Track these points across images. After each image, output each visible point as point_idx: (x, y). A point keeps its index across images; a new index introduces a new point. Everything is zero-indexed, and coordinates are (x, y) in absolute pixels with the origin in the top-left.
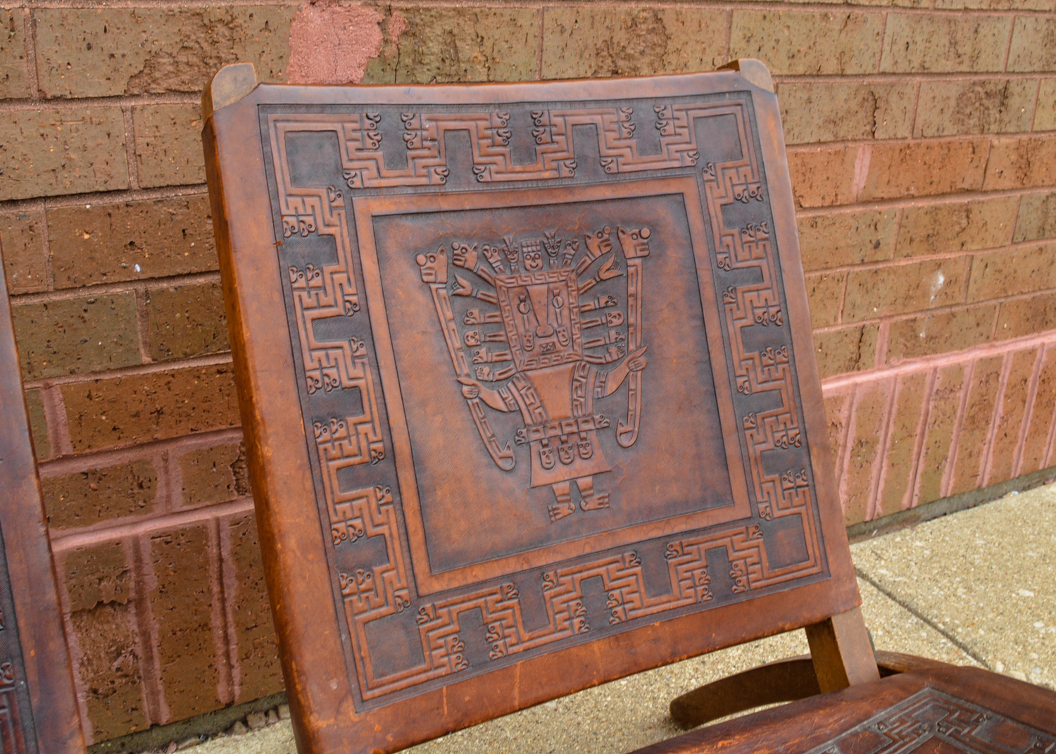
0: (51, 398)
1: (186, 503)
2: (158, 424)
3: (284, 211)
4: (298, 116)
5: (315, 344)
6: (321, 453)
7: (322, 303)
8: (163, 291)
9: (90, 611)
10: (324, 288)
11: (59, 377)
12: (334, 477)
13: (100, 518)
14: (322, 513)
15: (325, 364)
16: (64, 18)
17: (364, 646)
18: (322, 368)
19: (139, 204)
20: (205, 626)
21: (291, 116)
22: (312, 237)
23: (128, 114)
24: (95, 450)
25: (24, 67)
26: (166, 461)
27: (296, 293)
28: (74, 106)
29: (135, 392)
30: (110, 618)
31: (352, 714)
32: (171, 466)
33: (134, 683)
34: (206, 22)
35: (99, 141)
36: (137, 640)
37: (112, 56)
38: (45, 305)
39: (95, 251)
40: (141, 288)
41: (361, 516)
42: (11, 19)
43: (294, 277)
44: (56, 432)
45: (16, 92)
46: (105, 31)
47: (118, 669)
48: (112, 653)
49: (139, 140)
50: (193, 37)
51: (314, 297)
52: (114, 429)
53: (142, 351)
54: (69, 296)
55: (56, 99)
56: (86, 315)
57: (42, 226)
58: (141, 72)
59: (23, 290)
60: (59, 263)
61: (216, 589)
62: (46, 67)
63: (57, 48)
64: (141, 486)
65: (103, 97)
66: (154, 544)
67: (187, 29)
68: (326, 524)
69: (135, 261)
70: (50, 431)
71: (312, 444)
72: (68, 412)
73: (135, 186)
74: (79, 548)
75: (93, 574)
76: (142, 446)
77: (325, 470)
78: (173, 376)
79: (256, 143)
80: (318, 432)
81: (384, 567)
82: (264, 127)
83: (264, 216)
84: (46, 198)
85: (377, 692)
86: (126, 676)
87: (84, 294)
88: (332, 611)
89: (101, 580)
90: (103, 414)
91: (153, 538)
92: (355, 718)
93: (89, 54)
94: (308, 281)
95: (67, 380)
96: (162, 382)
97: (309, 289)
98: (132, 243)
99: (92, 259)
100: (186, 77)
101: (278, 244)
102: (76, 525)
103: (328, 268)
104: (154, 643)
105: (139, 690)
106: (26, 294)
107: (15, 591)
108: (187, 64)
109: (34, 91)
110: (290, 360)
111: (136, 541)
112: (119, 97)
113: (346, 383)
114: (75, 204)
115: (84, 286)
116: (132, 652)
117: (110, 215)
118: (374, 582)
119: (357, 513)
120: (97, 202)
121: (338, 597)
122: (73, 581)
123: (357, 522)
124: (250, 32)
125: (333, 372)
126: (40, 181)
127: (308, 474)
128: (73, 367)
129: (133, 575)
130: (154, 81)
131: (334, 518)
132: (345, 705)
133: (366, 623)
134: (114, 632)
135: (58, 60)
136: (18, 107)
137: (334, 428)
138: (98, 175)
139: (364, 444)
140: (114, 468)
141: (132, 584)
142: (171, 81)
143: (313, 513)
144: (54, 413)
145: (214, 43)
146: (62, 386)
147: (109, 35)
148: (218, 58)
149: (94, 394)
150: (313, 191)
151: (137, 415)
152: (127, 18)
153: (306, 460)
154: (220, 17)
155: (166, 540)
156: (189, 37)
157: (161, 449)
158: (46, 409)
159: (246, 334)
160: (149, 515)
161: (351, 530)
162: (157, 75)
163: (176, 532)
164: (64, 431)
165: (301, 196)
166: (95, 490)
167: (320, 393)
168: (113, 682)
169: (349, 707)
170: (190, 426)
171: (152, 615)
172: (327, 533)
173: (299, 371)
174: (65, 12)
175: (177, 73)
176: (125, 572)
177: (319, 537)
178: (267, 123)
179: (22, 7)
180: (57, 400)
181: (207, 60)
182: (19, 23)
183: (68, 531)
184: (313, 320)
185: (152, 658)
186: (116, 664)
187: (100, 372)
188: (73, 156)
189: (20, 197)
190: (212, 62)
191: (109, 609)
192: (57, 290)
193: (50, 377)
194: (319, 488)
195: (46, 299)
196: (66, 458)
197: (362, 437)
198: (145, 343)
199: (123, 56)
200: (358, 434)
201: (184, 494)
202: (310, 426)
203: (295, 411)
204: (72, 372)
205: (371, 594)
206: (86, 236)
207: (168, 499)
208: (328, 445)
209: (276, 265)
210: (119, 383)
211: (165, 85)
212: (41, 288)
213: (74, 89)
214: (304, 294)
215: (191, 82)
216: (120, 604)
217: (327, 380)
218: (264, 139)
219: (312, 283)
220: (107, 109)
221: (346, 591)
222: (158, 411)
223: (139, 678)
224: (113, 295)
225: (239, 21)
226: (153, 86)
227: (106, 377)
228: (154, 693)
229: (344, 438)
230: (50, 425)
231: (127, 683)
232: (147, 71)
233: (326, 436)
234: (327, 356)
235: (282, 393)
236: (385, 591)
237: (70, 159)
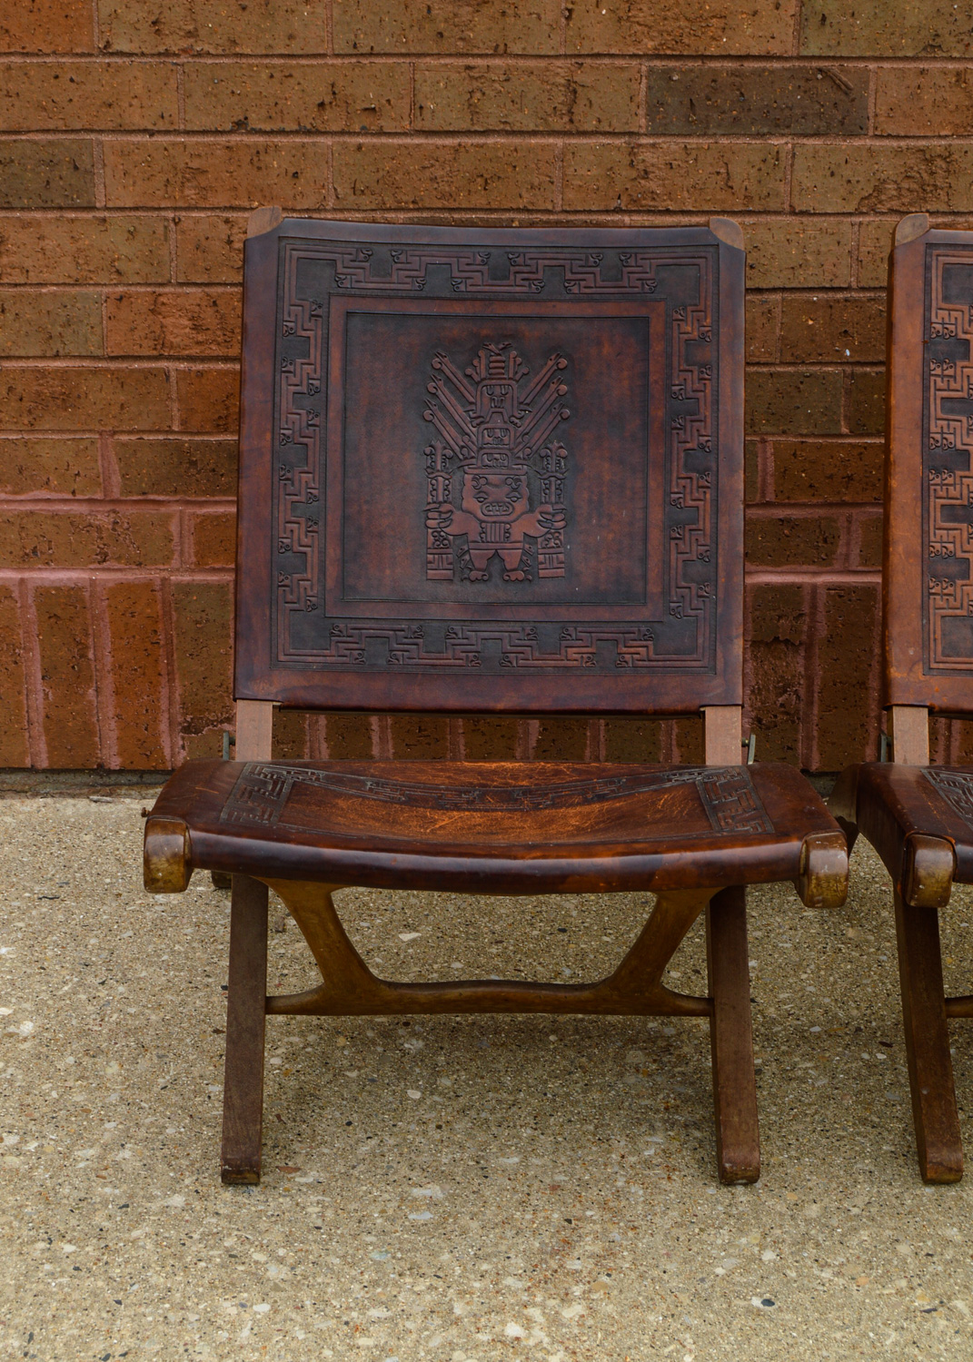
0: (765, 452)
1: (864, 564)
2: (847, 488)
3: (934, 319)
4: (956, 253)
5: (940, 415)
6: (932, 492)
7: (951, 388)
8: (866, 374)
9: (767, 644)
10: (954, 377)
11: (773, 434)
12: (938, 510)
13: (788, 562)
14: (924, 533)
15: (945, 430)
16: (817, 152)
17: (939, 633)
18: (942, 433)
19: (856, 301)
20: (863, 684)
21: (951, 252)
22: (952, 340)
23: (856, 228)
24: (793, 501)
25: (782, 188)
26: (850, 522)
27: (932, 378)
28: (815, 219)
29: (832, 457)
30: (782, 656)
31: (920, 674)
32: (853, 528)
33: (793, 722)
34: (928, 156)
35: (831, 247)
36: (802, 682)
37: (849, 181)
38: (771, 374)
39: (816, 334)
40: (848, 369)
41: (954, 543)
42: (778, 152)
43: (933, 366)
44: (764, 480)
45: (773, 206)
46: (846, 162)
47: (782, 705)
48: (779, 688)
49: (862, 249)
50: (916, 169)
51: (946, 383)
52: (811, 486)
53: (842, 423)
54: (791, 369)
55: (803, 213)
56: (801, 386)
57: (778, 311)
58: (870, 195)
59: (757, 360)
60: (786, 342)
61: (877, 651)
62: (798, 188)
63: (808, 174)
64: (825, 541)
65: (838, 214)
66: (829, 595)
67: (911, 162)
68: (926, 539)
69: (846, 346)
70: (760, 479)
71: (926, 484)
72: (776, 465)
73: (854, 285)
74: (767, 584)
75: (774, 610)
76: (831, 505)
77: (932, 504)
78: (865, 448)
79: (921, 270)
80: (931, 477)
81: (965, 582)
82: (928, 259)
83: (918, 322)
84: (784, 290)
85: (941, 666)
86: (787, 713)
87: (802, 369)
88: (919, 601)
89: (780, 617)
90: (803, 472)
91: (829, 589)
92: (922, 678)
93: (832, 180)
94: (943, 370)
95: (779, 438)
96: (855, 452)
97: (942, 376)
98: (846, 332)
99: (813, 341)
100: (906, 200)
101: (925, 342)
102: (767, 565)
103: (960, 364)
104: (816, 689)
105: (797, 731)
106: (758, 364)
107: (719, 540)
108: (908, 190)
109: (786, 207)
110: (920, 424)
111: (814, 587)
112: (850, 214)
113: (959, 446)
114: (805, 296)
115: (803, 362)
116: (796, 692)
117: (831, 307)
118: (955, 591)
119: (951, 540)
120: (822, 295)
121: (926, 594)
122: (757, 613)
123: (950, 546)
124: (963, 166)
125: (951, 438)
126: (781, 275)
127: (919, 504)
128: (785, 428)
129: (808, 619)
130: (880, 202)
131: (932, 538)
132: (916, 667)
133: (943, 617)
134: (784, 669)
135: (807, 183)
136: (773, 218)
137: (945, 476)
138: (826, 274)
139: (965, 492)
140: (805, 520)
141: (805, 628)
142: (893, 203)
143: (918, 532)
144: (765, 464)
145: (932, 173)
146: (775, 442)
147: (849, 165)
148: (935, 186)
149: (798, 453)
150: (958, 307)
151: (831, 477)
152: (864, 153)
153: (919, 494)
154: (939, 152)
155: (839, 592)
156: (912, 168)
157: (846, 511)
158: (759, 459)
159: (893, 402)
160: (828, 568)
161: (944, 550)
162: (883, 197)
163: (849, 588)
164: (770, 480)
165: (949, 310)
166: (787, 536)
167: (937, 450)
168: (775, 716)
169: (919, 668)
170: (874, 495)
171: (818, 662)
172: (925, 547)
173: (925, 432)
174: (817, 147)
175: (899, 196)
176: (801, 615)
177: (920, 549)
178: (931, 256)
179: (786, 143)
180: (769, 454)
181: (926, 187)
182: (782, 155)
183: (760, 568)
184: (942, 398)
185: (812, 703)
186: (781, 700)
187: (806, 436)
188: (809, 258)
189: (765, 286)
190: (928, 189)
191: (783, 647)
192: (782, 363)
193: (767, 434)
194: (925, 515)
195: (772, 369)
196: (768, 504)
197: (965, 487)
198: (845, 416)
199: (858, 182)
200: (962, 484)
201: (861, 556)
202: (926, 471)
203: (918, 459)
204: (784, 432)
205: (951, 599)
206: (811, 322)
207: (847, 557)
208: (938, 488)
209: (921, 357)
210: (819, 447)
211: (889, 206)
212: (770, 360)
213: (817, 206)
214: (939, 380)
215: (910, 204)
216: (793, 644)
217: (945, 441)
218: (927, 268)
219: (946, 373)
220: (840, 223)
221: (933, 591)
222: (848, 477)
223: (799, 719)
224: (825, 372)
225: (955, 156)
226: (879, 206)
227: (810, 440)
228: (809, 738)
229: (951, 485)
230: (760, 473)
231: (787, 721)
232: (875, 194)
233: (938, 481)
234: (949, 425)
235: (910, 445)
236: (962, 600)
237: (806, 260)
